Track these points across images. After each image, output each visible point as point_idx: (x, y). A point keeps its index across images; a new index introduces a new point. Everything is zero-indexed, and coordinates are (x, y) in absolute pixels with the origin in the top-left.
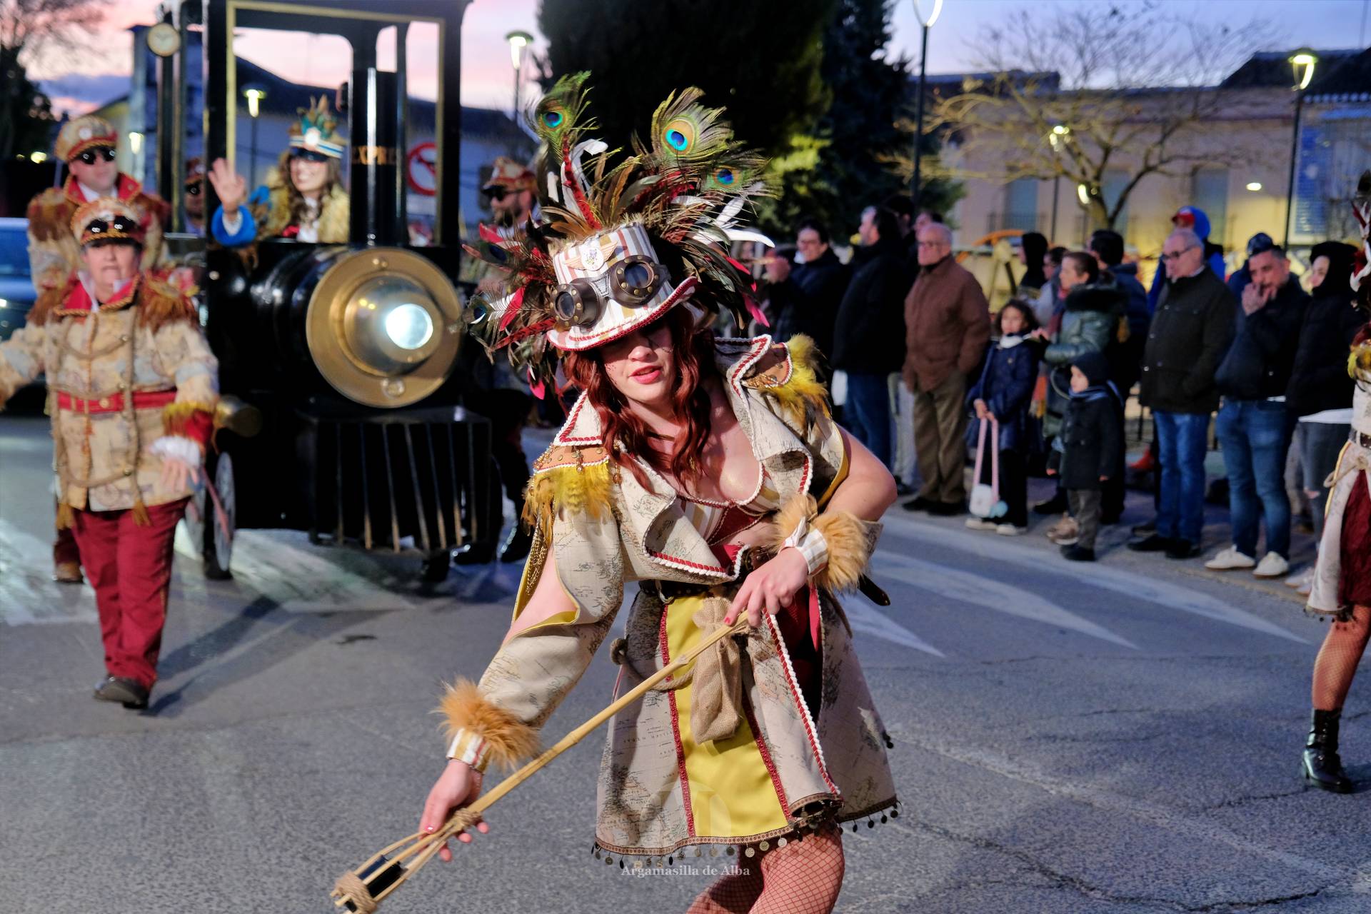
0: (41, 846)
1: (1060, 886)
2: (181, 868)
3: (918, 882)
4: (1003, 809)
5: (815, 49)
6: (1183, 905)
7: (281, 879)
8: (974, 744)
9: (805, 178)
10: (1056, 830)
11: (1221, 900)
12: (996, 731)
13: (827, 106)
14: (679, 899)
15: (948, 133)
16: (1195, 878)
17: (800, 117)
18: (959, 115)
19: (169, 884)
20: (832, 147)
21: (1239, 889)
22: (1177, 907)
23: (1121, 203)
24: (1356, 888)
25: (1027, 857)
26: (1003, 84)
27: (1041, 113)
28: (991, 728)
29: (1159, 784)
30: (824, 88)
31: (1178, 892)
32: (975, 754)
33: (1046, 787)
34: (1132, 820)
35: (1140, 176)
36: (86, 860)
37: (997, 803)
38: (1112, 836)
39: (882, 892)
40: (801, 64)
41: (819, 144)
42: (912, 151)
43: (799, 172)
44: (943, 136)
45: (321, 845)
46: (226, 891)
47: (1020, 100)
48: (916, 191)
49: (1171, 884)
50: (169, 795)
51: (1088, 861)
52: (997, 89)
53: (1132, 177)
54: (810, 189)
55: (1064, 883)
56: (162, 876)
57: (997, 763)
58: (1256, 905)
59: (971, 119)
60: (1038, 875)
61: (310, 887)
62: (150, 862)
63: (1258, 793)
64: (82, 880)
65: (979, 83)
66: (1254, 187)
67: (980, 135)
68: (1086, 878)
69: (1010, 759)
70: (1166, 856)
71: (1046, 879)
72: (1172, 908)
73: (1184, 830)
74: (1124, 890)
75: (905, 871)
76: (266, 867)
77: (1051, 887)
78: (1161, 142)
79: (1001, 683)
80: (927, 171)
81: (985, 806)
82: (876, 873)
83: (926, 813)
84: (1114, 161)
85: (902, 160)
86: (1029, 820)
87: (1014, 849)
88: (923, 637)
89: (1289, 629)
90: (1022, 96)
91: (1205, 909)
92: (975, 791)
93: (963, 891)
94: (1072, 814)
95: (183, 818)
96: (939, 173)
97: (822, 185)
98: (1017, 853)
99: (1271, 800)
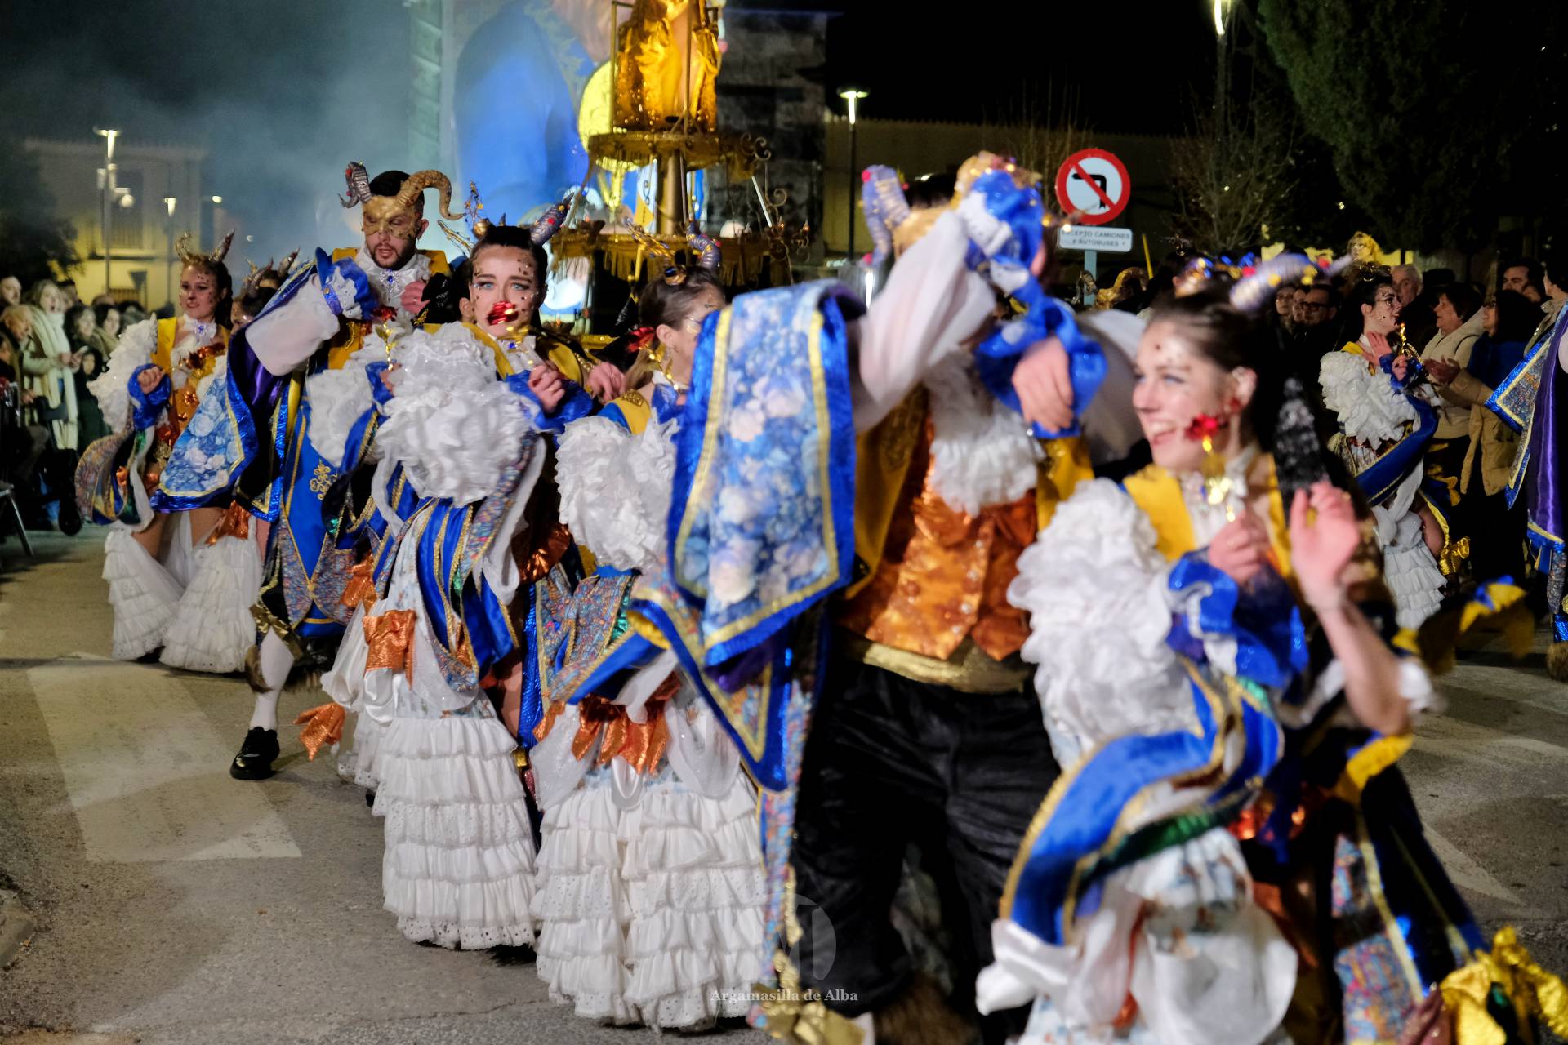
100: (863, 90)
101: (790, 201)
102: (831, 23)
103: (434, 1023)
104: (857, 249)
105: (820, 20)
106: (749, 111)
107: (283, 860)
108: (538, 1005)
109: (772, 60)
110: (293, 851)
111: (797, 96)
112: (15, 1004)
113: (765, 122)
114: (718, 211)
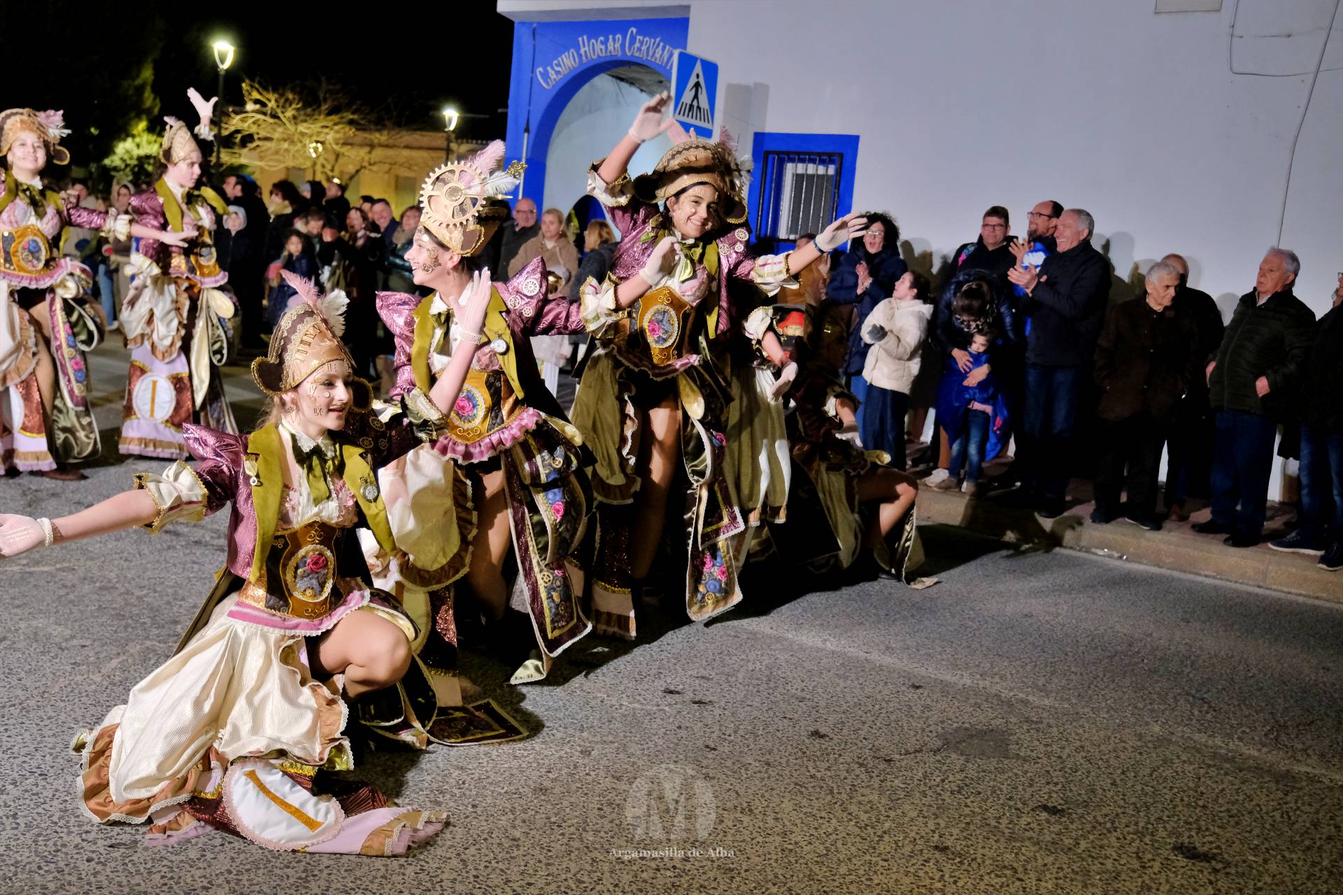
5: (147, 74)
15: (239, 136)
17: (139, 117)
18: (245, 126)
26: (272, 108)
27: (297, 128)
30: (155, 99)
35: (357, 171)
39: (116, 553)
40: (138, 82)
43: (148, 157)
47: (284, 120)
52: (269, 112)
59: (254, 129)
65: (258, 107)
67: (259, 139)
75: (135, 542)
78: (370, 152)
82: (115, 543)
84: (341, 160)
90: (285, 118)
93: (171, 551)
96: (236, 161)
98: (213, 531)
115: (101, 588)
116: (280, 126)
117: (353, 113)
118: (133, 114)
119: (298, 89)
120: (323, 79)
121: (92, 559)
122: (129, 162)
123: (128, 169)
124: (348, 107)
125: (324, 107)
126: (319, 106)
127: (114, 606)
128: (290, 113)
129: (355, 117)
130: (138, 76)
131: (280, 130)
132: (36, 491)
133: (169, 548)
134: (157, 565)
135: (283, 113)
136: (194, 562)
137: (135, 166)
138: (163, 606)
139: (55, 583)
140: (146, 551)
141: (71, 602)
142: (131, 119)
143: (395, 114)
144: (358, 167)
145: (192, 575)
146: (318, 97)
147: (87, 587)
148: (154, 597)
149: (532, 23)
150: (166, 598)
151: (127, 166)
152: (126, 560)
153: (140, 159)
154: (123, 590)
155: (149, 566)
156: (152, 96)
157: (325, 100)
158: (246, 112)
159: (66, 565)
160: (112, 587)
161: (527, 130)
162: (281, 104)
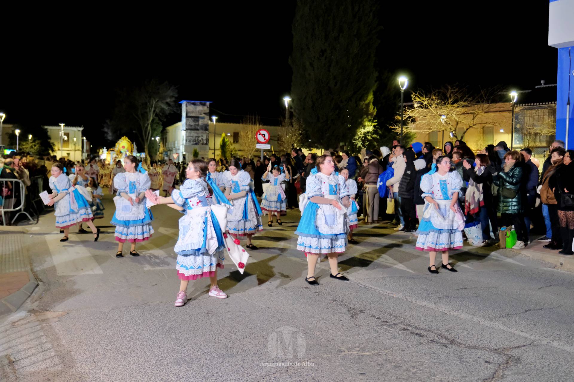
0: (151, 335)
1: (451, 343)
2: (190, 341)
3: (408, 343)
4: (433, 320)
5: (371, 97)
6: (490, 349)
7: (219, 345)
8: (424, 299)
9: (370, 134)
10: (450, 326)
11: (501, 347)
12: (430, 295)
13: (375, 114)
14: (335, 349)
15: (411, 119)
16: (493, 340)
17: (367, 116)
18: (413, 114)
19: (187, 347)
20: (377, 125)
21: (506, 343)
22: (488, 350)
23: (462, 137)
24: (543, 343)
25: (440, 334)
26: (425, 104)
27: (437, 113)
28: (429, 294)
29: (480, 311)
30: (374, 108)
31: (488, 345)
32: (424, 303)
33: (446, 312)
34: (473, 322)
35: (467, 129)
36: (164, 340)
37: (431, 318)
38: (466, 327)
39: (397, 346)
40: (367, 102)
41: (373, 124)
42: (400, 125)
43: (368, 132)
44: (409, 120)
45: (231, 334)
46: (203, 348)
48: (402, 136)
49: (485, 342)
50: (188, 320)
51: (460, 335)
52: (424, 106)
53: (466, 130)
54: (371, 137)
55: (453, 342)
56: (185, 344)
57: (430, 305)
58: (512, 348)
59: (417, 115)
60: (444, 340)
61: (227, 347)
62: (182, 340)
63: (511, 313)
64: (162, 345)
65: (419, 105)
66: (502, 131)
67: (420, 120)
68: (459, 341)
69: (435, 304)
70: (483, 333)
71: (447, 341)
72: (486, 350)
73: (489, 325)
74: (471, 344)
75: (404, 339)
76: (214, 341)
77: (448, 344)
78: (473, 119)
79: (431, 280)
80: (405, 130)
81: (428, 319)
82: (395, 340)
83: (410, 321)
84: (460, 126)
85: (398, 128)
86: (441, 323)
87: (437, 332)
88: (408, 267)
89: (519, 262)
90: (432, 108)
91: (496, 350)
92: (424, 314)
93: (421, 345)
94: (454, 320)
95: (191, 326)
96: (408, 131)
97: (375, 136)
98: (437, 333)
99: (515, 315)
100: (217, 116)
101: (202, 139)
102: (210, 104)
103: (132, 307)
104: (216, 148)
105: (208, 103)
106: (194, 121)
107: (99, 274)
108: (153, 303)
109: (199, 112)
110: (101, 272)
111: (203, 118)
112: (42, 306)
113: (197, 123)
114: (188, 141)
115: (395, 366)
116: (429, 112)
117: (464, 102)
118: (365, 116)
119: (437, 94)
120: (449, 87)
121: (386, 349)
122: (360, 136)
123: (360, 139)
124: (461, 99)
125: (450, 101)
126: (448, 100)
127: (403, 377)
128: (434, 106)
129: (465, 103)
130: (367, 99)
131: (430, 114)
132: (354, 309)
133: (420, 344)
134: (417, 354)
135: (430, 106)
136: (434, 353)
137: (363, 137)
138: (426, 379)
139: (374, 362)
140: (410, 345)
141: (383, 373)
142: (364, 119)
143: (485, 99)
144: (468, 127)
145: (435, 361)
146: (447, 96)
147: (388, 365)
148: (420, 373)
149: (568, 47)
150: (426, 374)
151: (359, 137)
152: (402, 350)
153: (365, 134)
154: (405, 368)
155: (413, 354)
156: (373, 107)
157: (450, 96)
158: (414, 108)
159: (376, 352)
160: (399, 366)
161: (569, 103)
162: (429, 102)
